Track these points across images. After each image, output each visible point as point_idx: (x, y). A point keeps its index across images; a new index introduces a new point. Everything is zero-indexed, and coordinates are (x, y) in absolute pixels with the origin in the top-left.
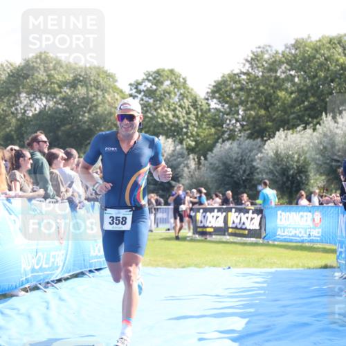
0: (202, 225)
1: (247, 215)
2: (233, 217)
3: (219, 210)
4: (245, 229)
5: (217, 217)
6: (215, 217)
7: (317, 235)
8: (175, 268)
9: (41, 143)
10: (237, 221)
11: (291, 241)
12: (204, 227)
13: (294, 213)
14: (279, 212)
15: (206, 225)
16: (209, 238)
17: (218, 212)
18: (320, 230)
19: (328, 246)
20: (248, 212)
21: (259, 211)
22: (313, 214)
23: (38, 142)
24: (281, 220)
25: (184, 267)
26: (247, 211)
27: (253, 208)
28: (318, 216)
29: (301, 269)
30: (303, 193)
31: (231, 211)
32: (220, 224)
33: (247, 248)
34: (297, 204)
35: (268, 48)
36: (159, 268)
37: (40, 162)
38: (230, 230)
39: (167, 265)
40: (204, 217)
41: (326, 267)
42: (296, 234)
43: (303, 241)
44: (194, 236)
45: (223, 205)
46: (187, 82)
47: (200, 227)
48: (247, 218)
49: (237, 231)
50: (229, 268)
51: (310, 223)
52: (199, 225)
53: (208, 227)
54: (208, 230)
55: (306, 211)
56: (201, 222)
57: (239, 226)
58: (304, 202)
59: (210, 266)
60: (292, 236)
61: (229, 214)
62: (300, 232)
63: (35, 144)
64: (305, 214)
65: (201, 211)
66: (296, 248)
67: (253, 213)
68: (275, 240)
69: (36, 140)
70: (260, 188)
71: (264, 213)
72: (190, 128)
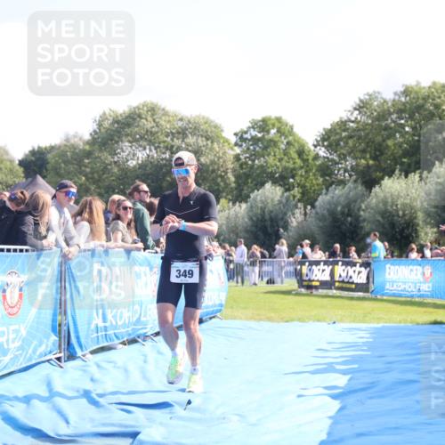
0: (307, 278)
3: (326, 263)
5: (323, 271)
6: (321, 271)
9: (142, 193)
15: (312, 279)
17: (324, 265)
21: (366, 264)
22: (423, 268)
23: (139, 192)
26: (354, 264)
27: (360, 261)
31: (338, 264)
37: (141, 212)
40: (310, 270)
48: (354, 271)
52: (305, 278)
54: (314, 283)
56: (307, 275)
60: (401, 291)
63: (136, 193)
64: (415, 268)
65: (307, 264)
69: (137, 190)
70: (369, 241)
71: (372, 266)
72: (297, 178)
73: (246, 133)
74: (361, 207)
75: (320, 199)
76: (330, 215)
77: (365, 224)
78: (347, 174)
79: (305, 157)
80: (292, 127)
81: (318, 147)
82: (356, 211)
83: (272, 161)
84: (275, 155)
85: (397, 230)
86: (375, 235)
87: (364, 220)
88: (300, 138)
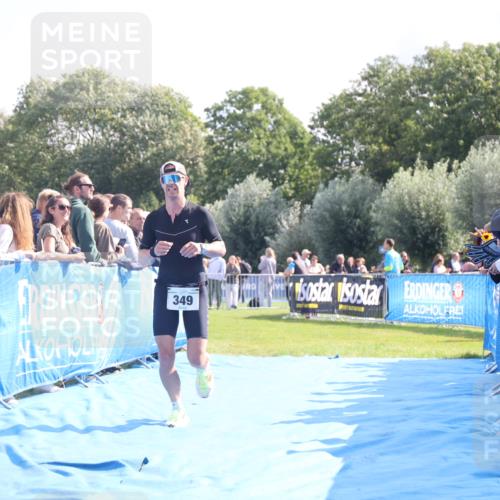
0: (302, 299)
1: (363, 286)
2: (345, 289)
3: (326, 279)
4: (361, 305)
5: (323, 289)
6: (320, 289)
7: (457, 313)
8: (264, 356)
9: (83, 187)
10: (350, 294)
11: (423, 322)
12: (305, 302)
13: (427, 284)
14: (407, 283)
15: (308, 300)
16: (312, 317)
17: (324, 281)
18: (462, 307)
19: (472, 329)
20: (365, 283)
21: (379, 281)
22: (452, 285)
23: (80, 185)
24: (409, 293)
25: (275, 355)
26: (363, 281)
27: (371, 276)
28: (459, 288)
29: (435, 359)
30: (440, 257)
31: (341, 281)
32: (327, 298)
33: (363, 330)
34: (432, 271)
35: (391, 60)
36: (243, 357)
37: (83, 212)
38: (341, 307)
39: (253, 353)
40: (306, 288)
41: (468, 356)
42: (429, 312)
43: (438, 322)
44: (292, 314)
45: (331, 272)
46: (285, 106)
47: (300, 302)
48: (364, 290)
49: (351, 308)
50: (337, 357)
51: (448, 297)
52: (299, 299)
53: (310, 302)
54: (311, 306)
55: (442, 281)
56: (302, 295)
57: (352, 302)
58: (441, 269)
59: (311, 355)
60: (424, 315)
61: (340, 284)
62: (436, 310)
63: (76, 187)
64: (442, 285)
65: (302, 280)
66: (429, 331)
67: (371, 283)
68: (401, 320)
69: (77, 182)
70: (382, 250)
71: (386, 284)
72: (289, 169)
73: (220, 108)
74: (371, 207)
75: (318, 196)
76: (331, 217)
77: (378, 228)
78: (353, 164)
79: (299, 141)
80: (281, 102)
81: (316, 130)
82: (365, 211)
83: (254, 147)
84: (259, 138)
85: (419, 236)
86: (389, 243)
87: (377, 224)
88: (291, 115)
